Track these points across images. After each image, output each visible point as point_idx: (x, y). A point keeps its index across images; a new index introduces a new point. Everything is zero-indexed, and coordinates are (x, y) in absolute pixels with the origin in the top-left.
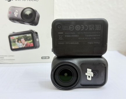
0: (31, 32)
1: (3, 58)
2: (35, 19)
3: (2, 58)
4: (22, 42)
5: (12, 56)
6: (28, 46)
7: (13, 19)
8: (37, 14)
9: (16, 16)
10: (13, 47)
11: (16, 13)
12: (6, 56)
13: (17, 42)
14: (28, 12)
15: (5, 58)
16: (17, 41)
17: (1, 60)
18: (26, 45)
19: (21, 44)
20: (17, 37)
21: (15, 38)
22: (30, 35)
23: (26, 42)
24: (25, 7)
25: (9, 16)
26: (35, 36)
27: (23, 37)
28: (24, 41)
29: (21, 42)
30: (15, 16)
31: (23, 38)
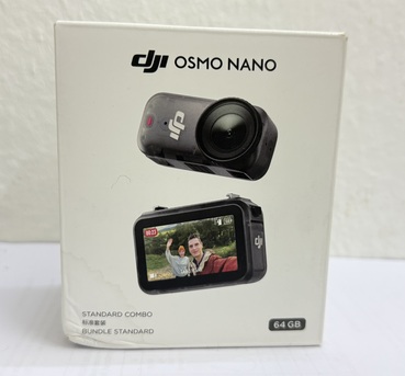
0: (235, 207)
1: (103, 323)
2: (254, 149)
3: (97, 323)
4: (190, 249)
5: (144, 315)
6: (217, 271)
7: (160, 150)
8: (265, 129)
9: (176, 137)
10: (152, 276)
11: (176, 124)
12: (115, 314)
13: (168, 253)
14: (228, 121)
15: (111, 323)
16: (171, 248)
17: (93, 331)
18: (206, 263)
19: (186, 260)
20: (173, 231)
21: (164, 233)
22: (229, 220)
23: (208, 254)
24: (218, 98)
25: (143, 138)
26: (250, 225)
27: (199, 229)
28: (201, 246)
29: (188, 253)
30: (172, 135)
31: (198, 234)
